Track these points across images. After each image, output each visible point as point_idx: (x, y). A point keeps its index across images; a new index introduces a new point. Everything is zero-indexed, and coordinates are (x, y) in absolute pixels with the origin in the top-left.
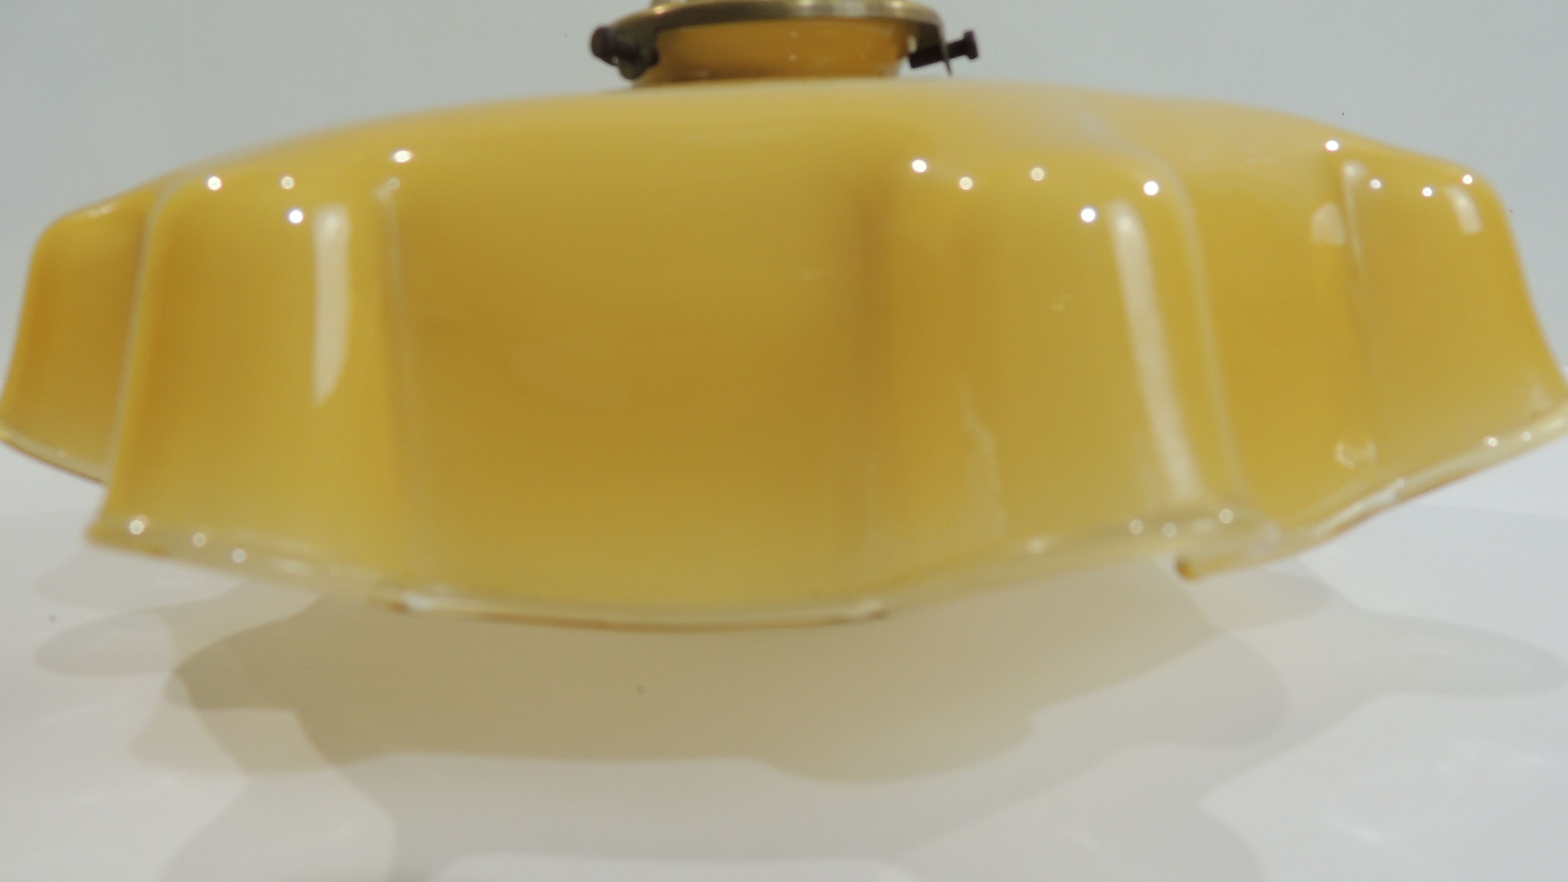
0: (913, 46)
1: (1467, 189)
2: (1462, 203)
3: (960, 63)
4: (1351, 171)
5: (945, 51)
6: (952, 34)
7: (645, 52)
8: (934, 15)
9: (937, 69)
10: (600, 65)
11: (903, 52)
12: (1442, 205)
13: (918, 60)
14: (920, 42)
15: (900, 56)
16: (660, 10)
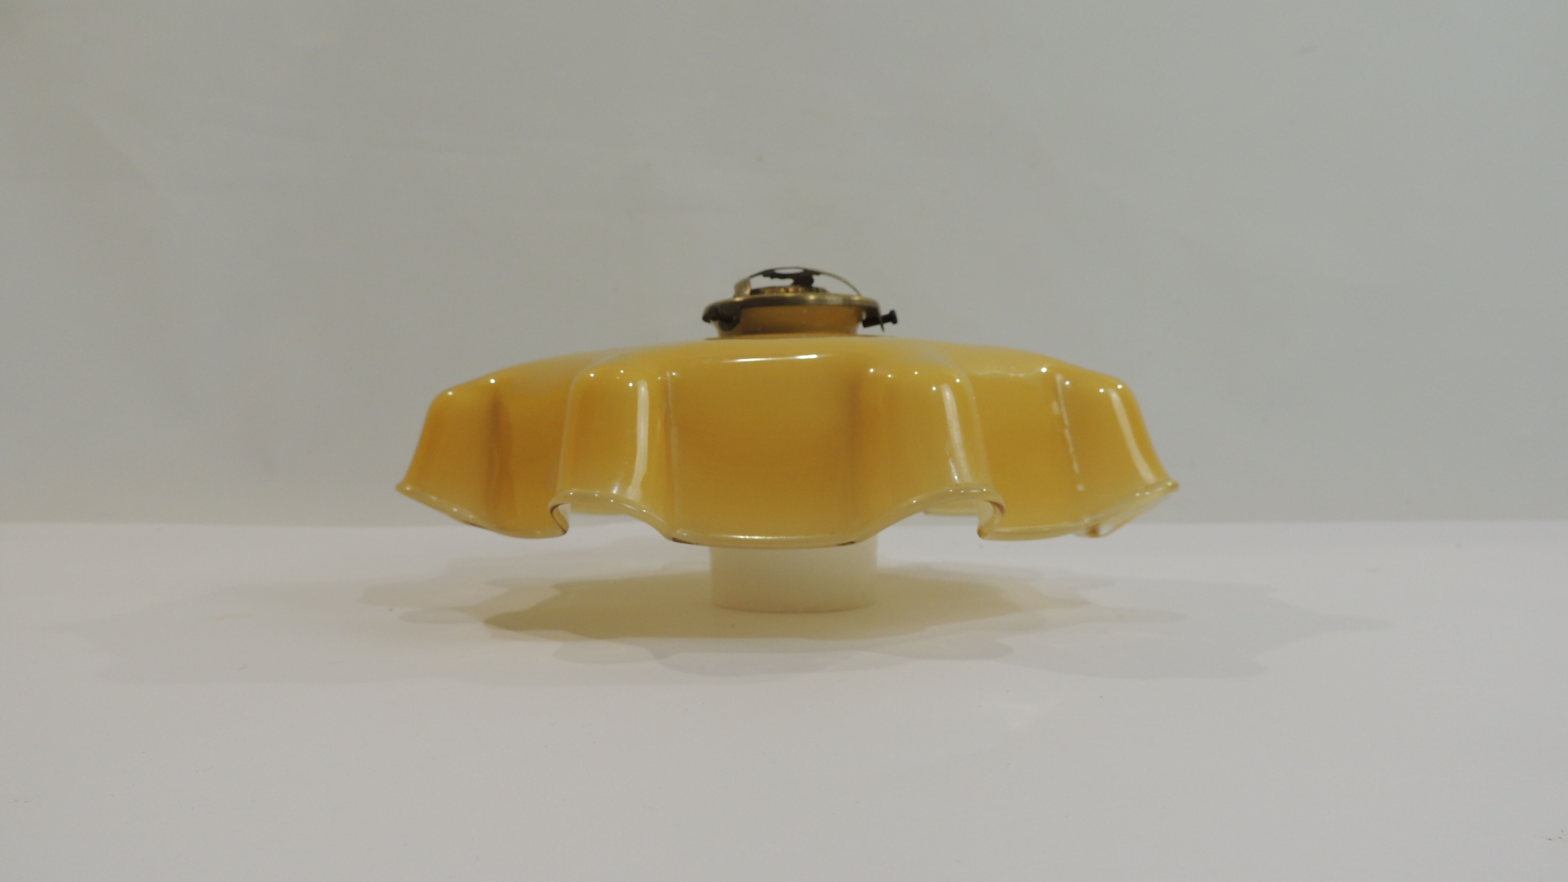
0: (864, 317)
1: (1118, 391)
2: (1114, 396)
3: (888, 326)
4: (1059, 378)
5: (880, 320)
6: (884, 311)
7: (735, 318)
8: (875, 303)
9: (875, 329)
10: (706, 324)
11: (859, 319)
12: (1106, 396)
13: (867, 323)
14: (868, 315)
15: (858, 321)
16: (738, 299)
